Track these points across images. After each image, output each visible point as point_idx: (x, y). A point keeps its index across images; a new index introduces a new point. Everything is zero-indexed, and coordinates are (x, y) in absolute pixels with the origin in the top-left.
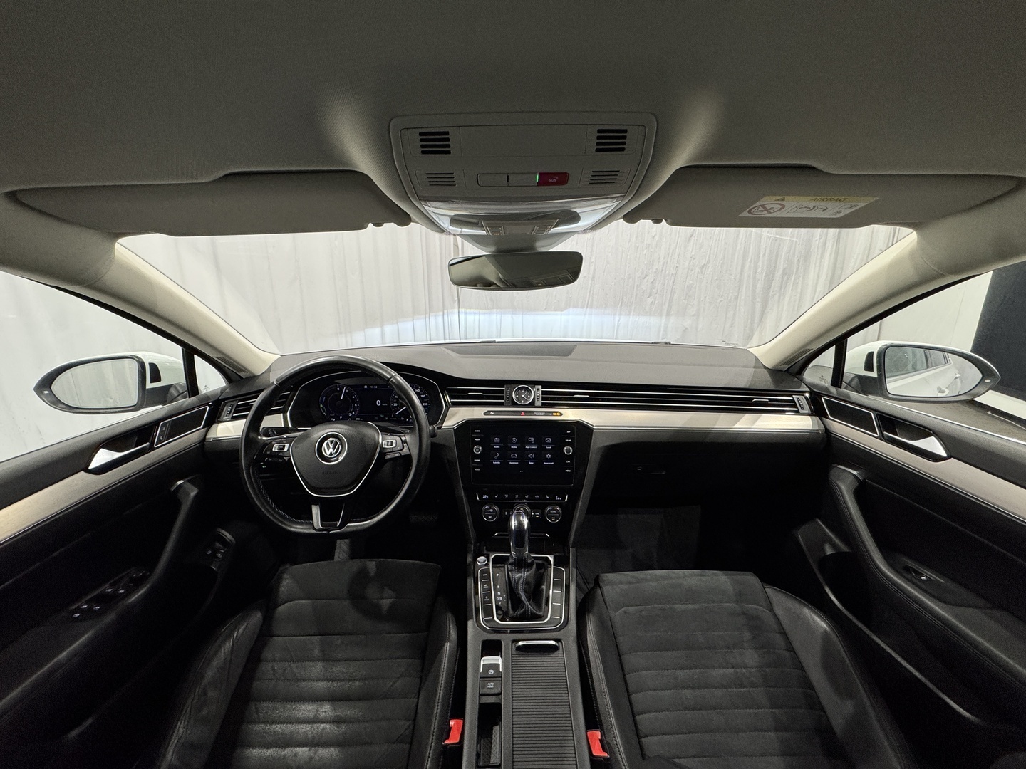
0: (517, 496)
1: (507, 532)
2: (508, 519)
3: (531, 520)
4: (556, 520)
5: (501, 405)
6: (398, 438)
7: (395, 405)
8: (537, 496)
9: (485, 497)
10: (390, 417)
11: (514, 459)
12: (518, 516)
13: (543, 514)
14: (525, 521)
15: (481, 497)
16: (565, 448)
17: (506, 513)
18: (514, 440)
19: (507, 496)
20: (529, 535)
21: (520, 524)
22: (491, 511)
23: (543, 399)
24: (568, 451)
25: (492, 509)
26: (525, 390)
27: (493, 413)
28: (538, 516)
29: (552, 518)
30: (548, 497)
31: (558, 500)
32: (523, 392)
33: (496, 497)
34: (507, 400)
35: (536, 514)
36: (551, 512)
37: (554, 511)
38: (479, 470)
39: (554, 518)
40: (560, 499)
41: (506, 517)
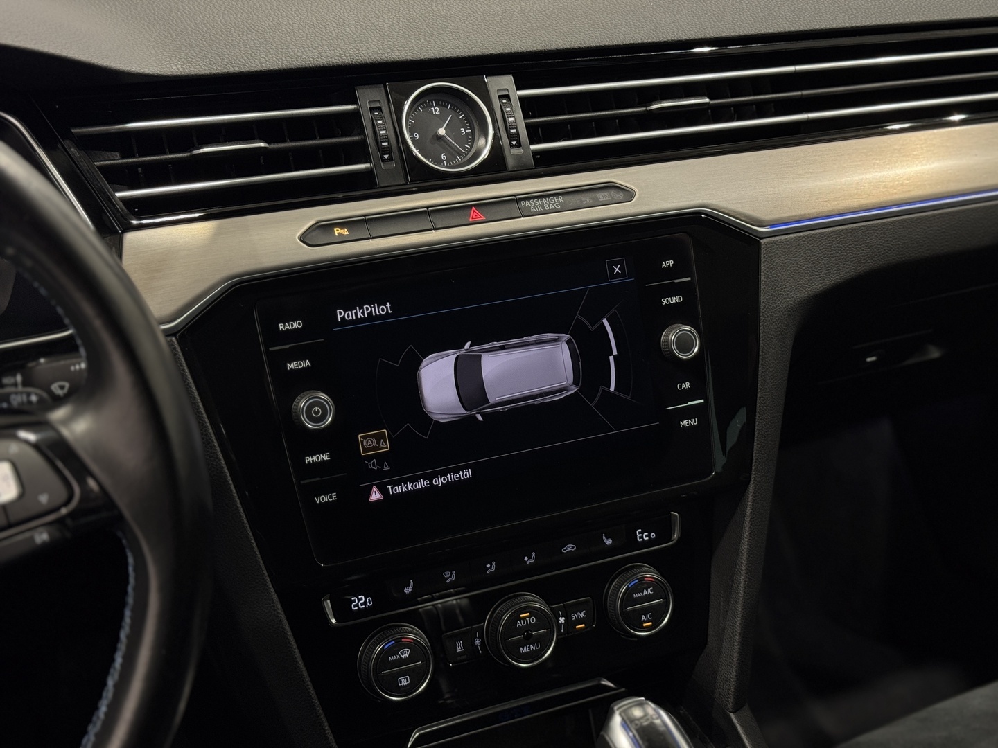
0: (491, 568)
4: (657, 622)
5: (364, 186)
8: (570, 548)
9: (359, 602)
13: (600, 612)
15: (342, 609)
16: (672, 335)
17: (460, 646)
19: (450, 577)
22: (405, 654)
23: (536, 134)
24: (684, 345)
25: (406, 646)
26: (442, 105)
27: (345, 232)
28: (579, 621)
29: (643, 618)
30: (609, 542)
31: (645, 544)
32: (436, 110)
33: (408, 590)
34: (384, 160)
35: (575, 616)
36: (635, 596)
37: (645, 592)
38: (331, 497)
39: (648, 616)
40: (653, 536)
41: (459, 659)
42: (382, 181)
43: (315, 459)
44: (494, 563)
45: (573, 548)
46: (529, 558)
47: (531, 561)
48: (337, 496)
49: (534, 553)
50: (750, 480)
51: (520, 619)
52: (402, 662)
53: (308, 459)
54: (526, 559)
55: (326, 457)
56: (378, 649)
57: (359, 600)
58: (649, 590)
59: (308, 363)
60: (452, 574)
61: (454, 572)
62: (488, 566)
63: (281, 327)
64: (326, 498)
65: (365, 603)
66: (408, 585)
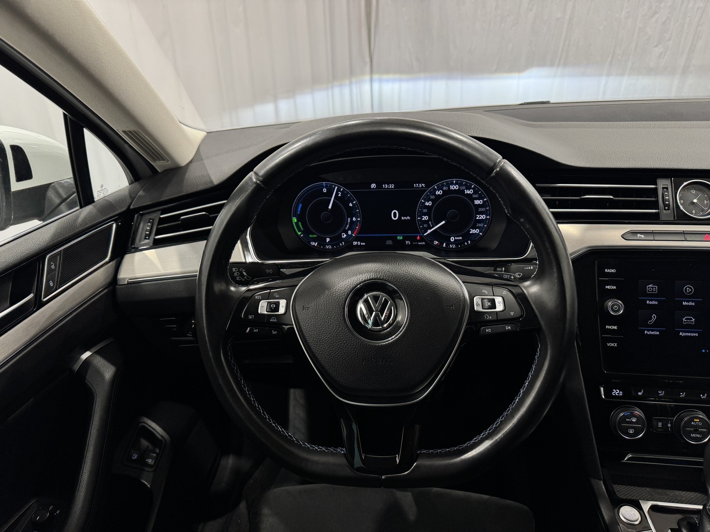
0: (683, 395)
5: (654, 219)
6: (505, 292)
7: (425, 218)
9: (616, 392)
10: (413, 239)
11: (688, 328)
15: (608, 393)
17: (660, 424)
18: (688, 289)
22: (634, 420)
25: (635, 416)
26: (697, 190)
27: (643, 236)
32: (694, 192)
33: (640, 394)
34: (665, 209)
38: (614, 345)
41: (658, 430)
42: (663, 218)
43: (610, 327)
44: (684, 393)
46: (703, 396)
47: (703, 397)
48: (617, 345)
49: (706, 394)
51: (694, 421)
52: (632, 422)
53: (607, 327)
54: (701, 396)
55: (615, 328)
56: (622, 414)
59: (615, 287)
60: (662, 392)
62: (681, 394)
63: (606, 270)
64: (612, 345)
65: (619, 394)
66: (641, 392)
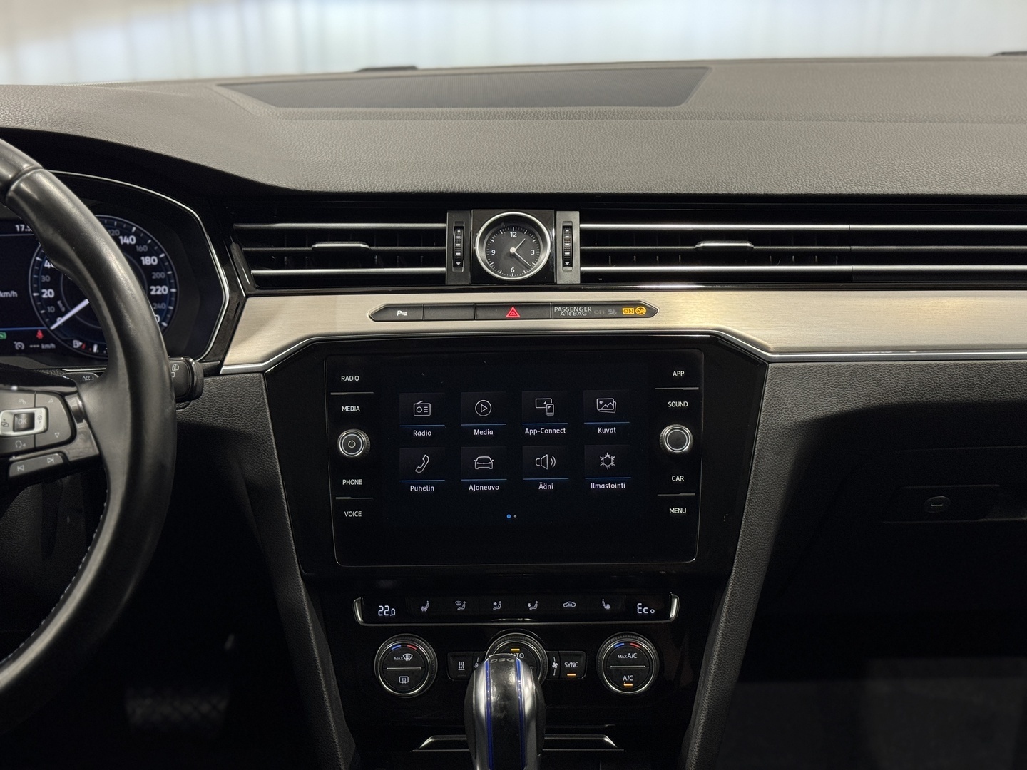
0: (497, 606)
1: (462, 731)
2: (465, 685)
3: (548, 687)
4: (637, 686)
5: (435, 283)
6: (54, 403)
7: (48, 293)
8: (570, 604)
9: (385, 611)
10: (29, 338)
11: (483, 476)
12: (500, 669)
13: (591, 668)
14: (526, 687)
15: (369, 613)
16: (666, 431)
17: (461, 666)
18: (483, 406)
19: (461, 606)
20: (542, 744)
21: (508, 697)
22: (408, 658)
23: (587, 259)
24: (677, 441)
25: (409, 651)
26: (520, 231)
27: (405, 314)
28: (571, 670)
29: (625, 678)
30: (607, 607)
31: (643, 617)
32: (514, 234)
33: (424, 609)
34: (455, 266)
35: (567, 665)
36: (620, 657)
37: (629, 656)
38: (357, 514)
39: (629, 677)
40: (653, 611)
41: (459, 676)
42: (450, 281)
43: (350, 482)
44: (500, 602)
45: (573, 605)
46: (532, 605)
47: (533, 608)
48: (362, 514)
49: (537, 602)
50: (731, 571)
52: (404, 663)
53: (345, 481)
54: (529, 605)
55: (359, 482)
57: (385, 609)
58: (633, 655)
59: (358, 409)
60: (463, 603)
61: (464, 602)
62: (495, 604)
63: (343, 378)
64: (354, 514)
65: (389, 613)
66: (425, 605)
